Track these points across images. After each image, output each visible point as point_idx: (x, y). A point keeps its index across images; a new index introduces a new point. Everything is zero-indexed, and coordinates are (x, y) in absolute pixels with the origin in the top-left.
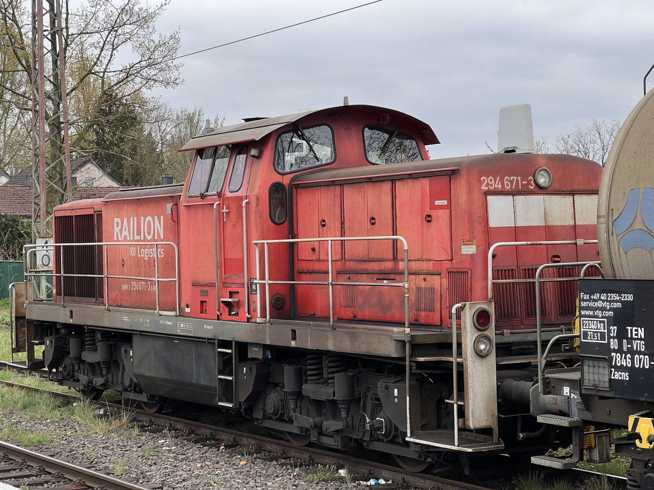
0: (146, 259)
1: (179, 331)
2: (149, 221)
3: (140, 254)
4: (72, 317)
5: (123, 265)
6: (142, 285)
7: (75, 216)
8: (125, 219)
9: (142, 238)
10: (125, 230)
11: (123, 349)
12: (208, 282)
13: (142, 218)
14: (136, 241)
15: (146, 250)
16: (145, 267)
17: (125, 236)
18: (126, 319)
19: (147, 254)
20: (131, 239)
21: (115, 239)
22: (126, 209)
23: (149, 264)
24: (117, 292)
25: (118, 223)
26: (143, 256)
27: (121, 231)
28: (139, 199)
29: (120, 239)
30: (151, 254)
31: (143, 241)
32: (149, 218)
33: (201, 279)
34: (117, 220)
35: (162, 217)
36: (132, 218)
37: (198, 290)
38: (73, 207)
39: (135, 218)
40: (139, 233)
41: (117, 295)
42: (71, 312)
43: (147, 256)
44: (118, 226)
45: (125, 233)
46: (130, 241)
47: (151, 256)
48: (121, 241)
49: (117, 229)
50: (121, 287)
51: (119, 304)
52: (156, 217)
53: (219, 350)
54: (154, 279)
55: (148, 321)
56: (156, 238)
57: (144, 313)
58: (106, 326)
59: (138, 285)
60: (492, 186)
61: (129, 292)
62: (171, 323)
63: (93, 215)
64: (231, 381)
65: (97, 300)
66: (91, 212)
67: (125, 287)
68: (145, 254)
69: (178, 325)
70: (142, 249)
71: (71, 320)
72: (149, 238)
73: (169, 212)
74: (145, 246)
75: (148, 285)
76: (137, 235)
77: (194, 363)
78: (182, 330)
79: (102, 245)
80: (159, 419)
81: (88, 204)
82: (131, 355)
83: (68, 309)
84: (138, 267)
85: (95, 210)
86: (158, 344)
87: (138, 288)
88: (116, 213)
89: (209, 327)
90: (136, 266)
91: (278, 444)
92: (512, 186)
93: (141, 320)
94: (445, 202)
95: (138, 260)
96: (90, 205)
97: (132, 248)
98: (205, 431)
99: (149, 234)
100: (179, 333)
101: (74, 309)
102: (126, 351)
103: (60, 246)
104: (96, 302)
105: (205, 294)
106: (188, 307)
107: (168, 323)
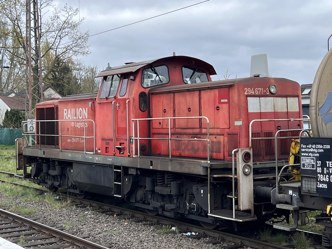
0: (79, 128)
1: (95, 161)
2: (81, 110)
3: (76, 126)
4: (44, 154)
5: (68, 130)
6: (77, 140)
7: (46, 108)
8: (69, 109)
9: (77, 118)
10: (69, 114)
11: (68, 169)
12: (109, 138)
13: (77, 109)
14: (74, 119)
15: (79, 123)
16: (79, 131)
17: (69, 117)
18: (70, 155)
19: (80, 126)
20: (72, 118)
21: (64, 118)
22: (70, 105)
23: (81, 130)
24: (65, 143)
25: (66, 111)
26: (77, 126)
27: (67, 115)
28: (76, 100)
29: (67, 118)
30: (81, 126)
31: (77, 119)
32: (81, 109)
33: (106, 137)
34: (65, 110)
35: (87, 108)
36: (72, 109)
37: (104, 142)
38: (45, 104)
39: (74, 109)
40: (76, 116)
41: (65, 144)
42: (44, 152)
43: (79, 126)
44: (66, 113)
45: (69, 116)
46: (71, 119)
47: (82, 126)
48: (67, 119)
49: (65, 114)
50: (67, 141)
51: (66, 148)
52: (84, 109)
53: (114, 170)
54: (83, 137)
55: (80, 156)
56: (84, 118)
57: (78, 153)
58: (60, 158)
59: (75, 140)
60: (249, 92)
61: (71, 143)
62: (91, 158)
63: (54, 107)
64: (120, 185)
65: (55, 146)
66: (53, 106)
67: (69, 141)
68: (78, 125)
69: (95, 158)
70: (77, 123)
71: (44, 156)
72: (80, 118)
73: (90, 106)
74: (78, 122)
75: (80, 140)
76: (75, 117)
77: (102, 176)
78: (96, 161)
79: (58, 121)
80: (85, 201)
81: (52, 102)
82: (72, 172)
83: (42, 151)
84: (75, 131)
85: (55, 105)
86: (85, 167)
87: (75, 141)
88: (65, 107)
89: (110, 159)
90: (74, 131)
91: (142, 214)
92: (259, 93)
93: (77, 156)
94: (226, 101)
95: (75, 128)
96: (53, 103)
97: (73, 123)
98: (106, 207)
99: (80, 116)
100: (95, 162)
101: (45, 151)
102: (69, 170)
103: (39, 122)
104: (55, 147)
105: (108, 144)
106: (99, 150)
107: (90, 157)
